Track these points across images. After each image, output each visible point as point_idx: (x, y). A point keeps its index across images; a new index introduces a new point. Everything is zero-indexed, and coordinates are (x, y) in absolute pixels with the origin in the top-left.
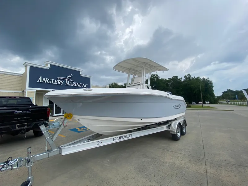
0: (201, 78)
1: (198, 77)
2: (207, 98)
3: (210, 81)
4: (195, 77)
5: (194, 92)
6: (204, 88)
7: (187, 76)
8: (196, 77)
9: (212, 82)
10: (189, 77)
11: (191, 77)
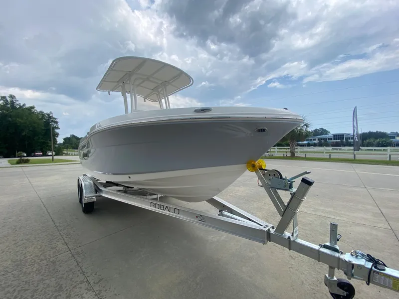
0: (38, 109)
1: (31, 105)
2: (47, 146)
3: (54, 118)
4: (24, 105)
5: (24, 134)
6: (43, 128)
7: (9, 99)
8: (28, 106)
9: (58, 120)
10: (12, 103)
11: (18, 102)
